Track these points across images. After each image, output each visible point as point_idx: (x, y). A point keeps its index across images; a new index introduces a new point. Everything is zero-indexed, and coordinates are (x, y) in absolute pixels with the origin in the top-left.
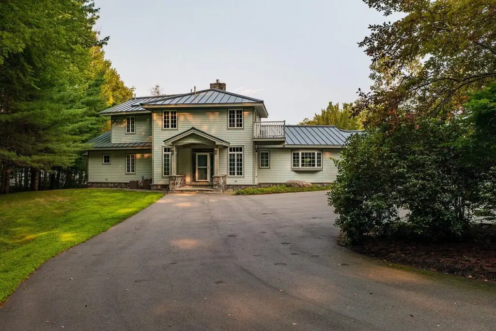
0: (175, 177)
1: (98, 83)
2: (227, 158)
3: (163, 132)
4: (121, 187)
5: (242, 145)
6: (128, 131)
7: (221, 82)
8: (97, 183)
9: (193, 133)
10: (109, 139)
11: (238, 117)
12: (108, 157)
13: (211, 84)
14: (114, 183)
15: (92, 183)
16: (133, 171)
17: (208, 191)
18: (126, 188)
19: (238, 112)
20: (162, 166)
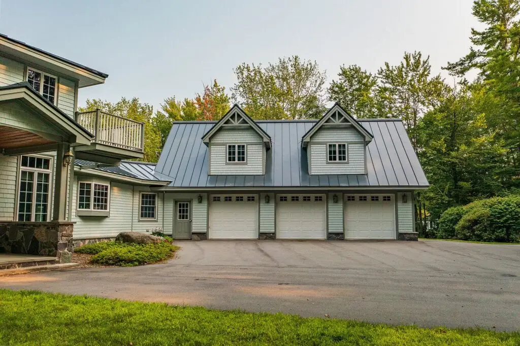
2: (17, 181)
11: (45, 91)
19: (46, 78)
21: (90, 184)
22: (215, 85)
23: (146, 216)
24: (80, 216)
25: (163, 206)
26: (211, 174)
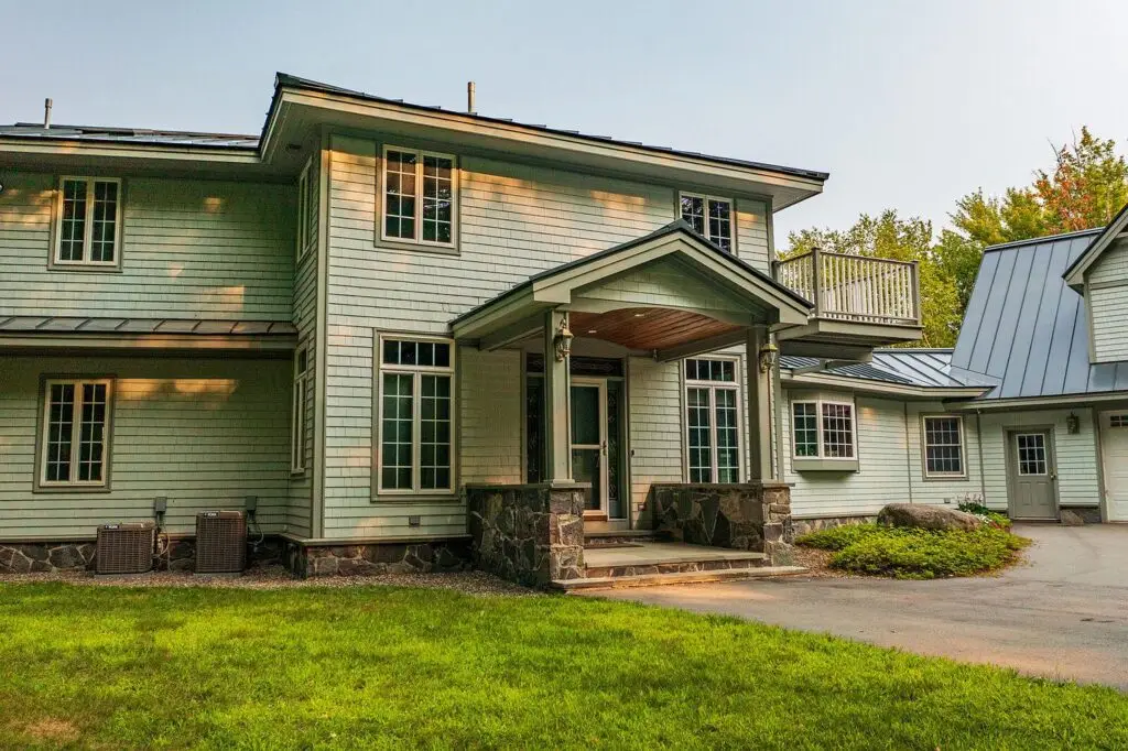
2: (682, 407)
3: (384, 256)
9: (676, 255)
11: (713, 230)
19: (713, 206)
20: (374, 438)
21: (814, 405)
22: (1086, 140)
23: (939, 469)
24: (800, 472)
25: (980, 444)
26: (1099, 360)
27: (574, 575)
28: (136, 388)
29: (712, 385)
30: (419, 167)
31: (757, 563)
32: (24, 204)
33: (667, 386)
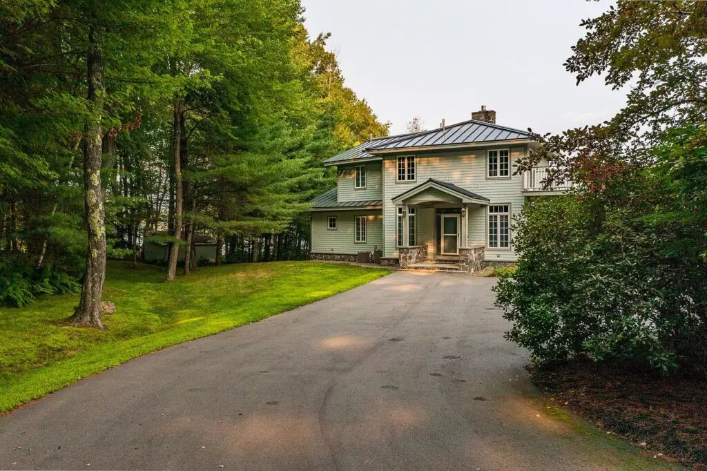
0: (407, 248)
1: (327, 124)
2: (486, 222)
3: (397, 186)
4: (349, 261)
5: (508, 202)
6: (358, 185)
7: (488, 109)
8: (321, 254)
9: (431, 188)
10: (335, 198)
11: (501, 161)
12: (334, 220)
13: (473, 114)
14: (341, 255)
15: (316, 254)
16: (364, 239)
17: (452, 269)
18: (355, 261)
19: (502, 153)
20: (396, 233)
27: (404, 268)
28: (371, 217)
29: (499, 214)
30: (406, 160)
31: (456, 269)
32: (350, 174)
33: (482, 218)
